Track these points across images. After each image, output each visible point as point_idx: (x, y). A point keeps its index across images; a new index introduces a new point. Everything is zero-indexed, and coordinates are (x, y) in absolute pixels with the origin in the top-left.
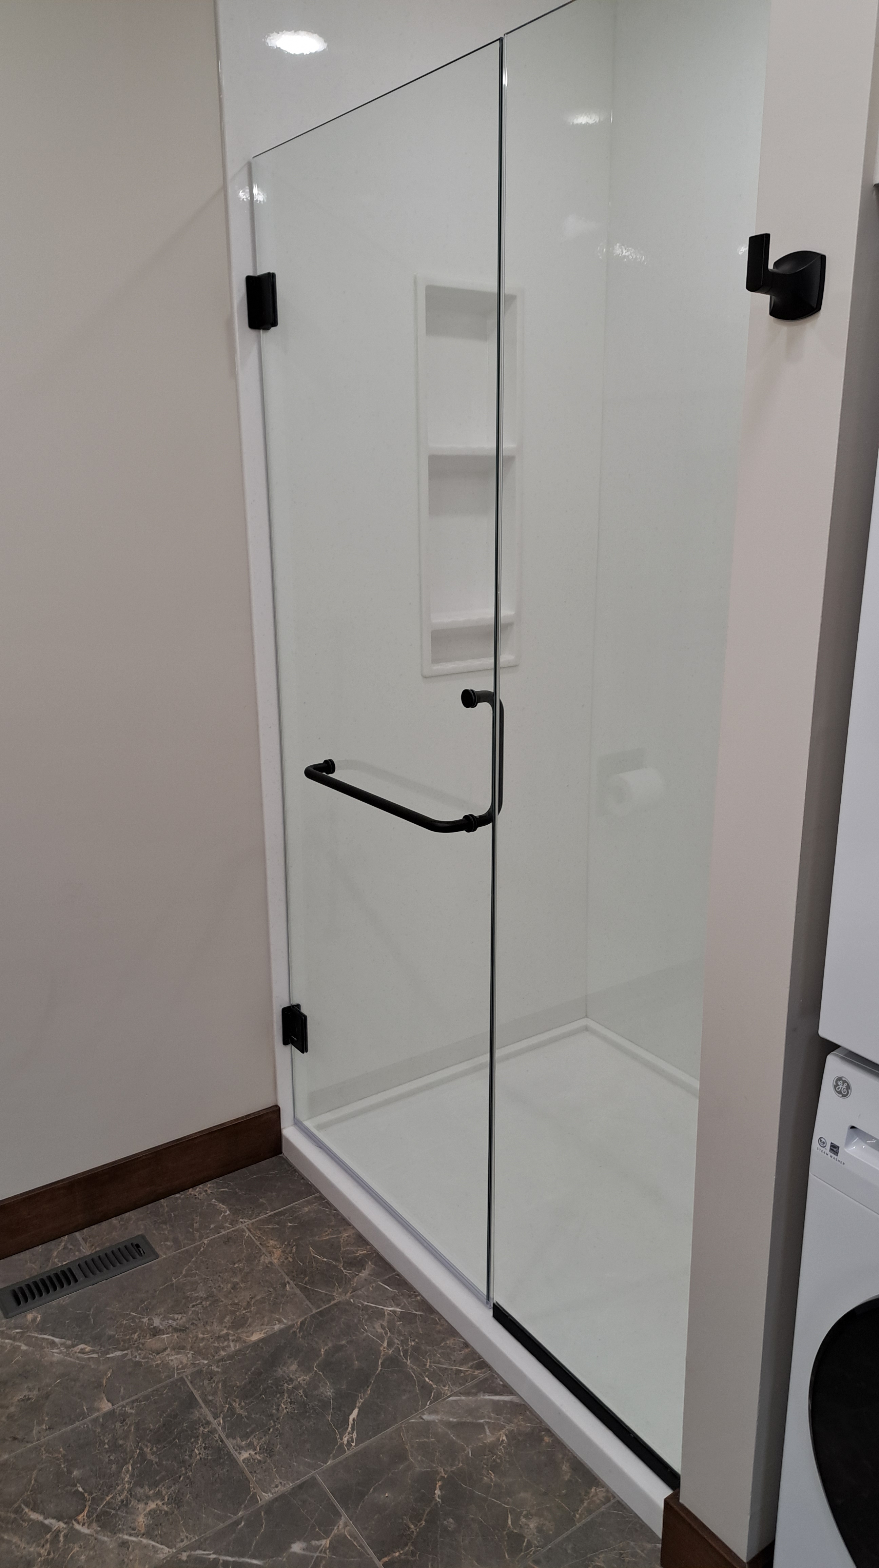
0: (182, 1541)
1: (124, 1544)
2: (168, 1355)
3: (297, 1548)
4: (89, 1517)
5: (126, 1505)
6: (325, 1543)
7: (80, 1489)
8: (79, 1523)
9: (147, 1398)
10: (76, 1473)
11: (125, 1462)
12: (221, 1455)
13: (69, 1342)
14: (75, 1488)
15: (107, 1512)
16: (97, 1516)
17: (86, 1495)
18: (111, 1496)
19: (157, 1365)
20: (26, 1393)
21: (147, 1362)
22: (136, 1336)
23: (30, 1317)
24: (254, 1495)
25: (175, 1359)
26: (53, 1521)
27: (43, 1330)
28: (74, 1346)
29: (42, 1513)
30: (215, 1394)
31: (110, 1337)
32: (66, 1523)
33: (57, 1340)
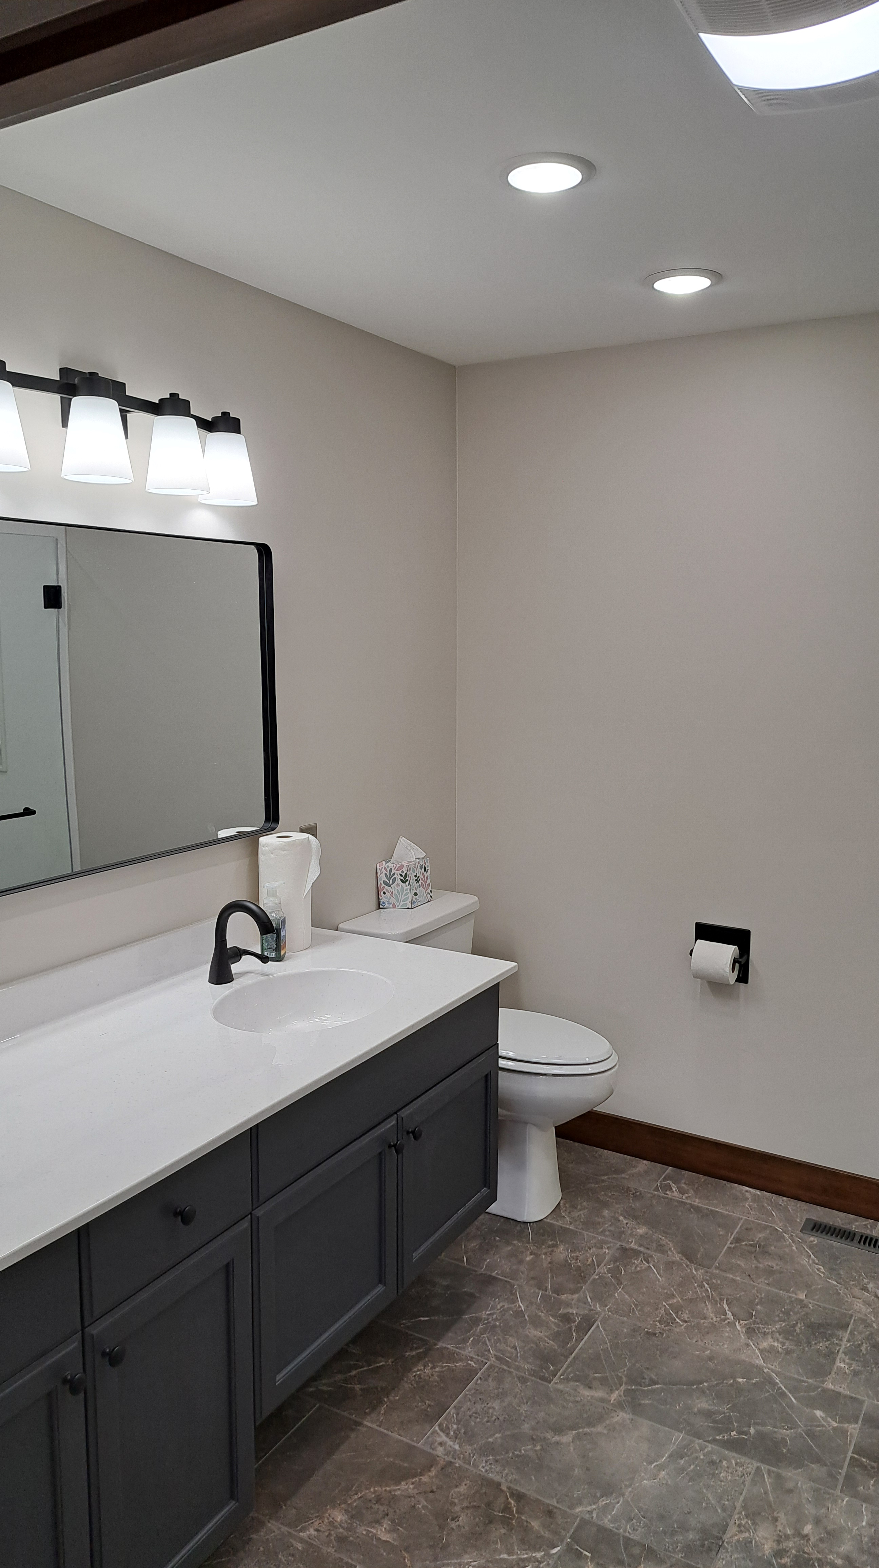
0: (772, 1365)
1: (748, 1345)
2: (858, 1302)
3: (819, 1413)
4: (745, 1324)
5: (765, 1335)
6: (835, 1424)
7: (754, 1314)
8: (739, 1323)
9: (825, 1308)
10: (759, 1307)
11: (784, 1321)
12: (831, 1355)
13: (817, 1261)
14: (752, 1311)
15: (755, 1330)
16: (749, 1328)
17: (753, 1317)
18: (763, 1326)
19: (847, 1302)
20: (774, 1265)
21: (843, 1297)
22: (852, 1283)
23: (812, 1239)
24: (826, 1381)
25: (859, 1305)
26: (730, 1314)
27: (810, 1248)
28: (816, 1264)
29: (729, 1308)
30: (860, 1333)
31: (840, 1274)
32: (734, 1318)
33: (812, 1256)
